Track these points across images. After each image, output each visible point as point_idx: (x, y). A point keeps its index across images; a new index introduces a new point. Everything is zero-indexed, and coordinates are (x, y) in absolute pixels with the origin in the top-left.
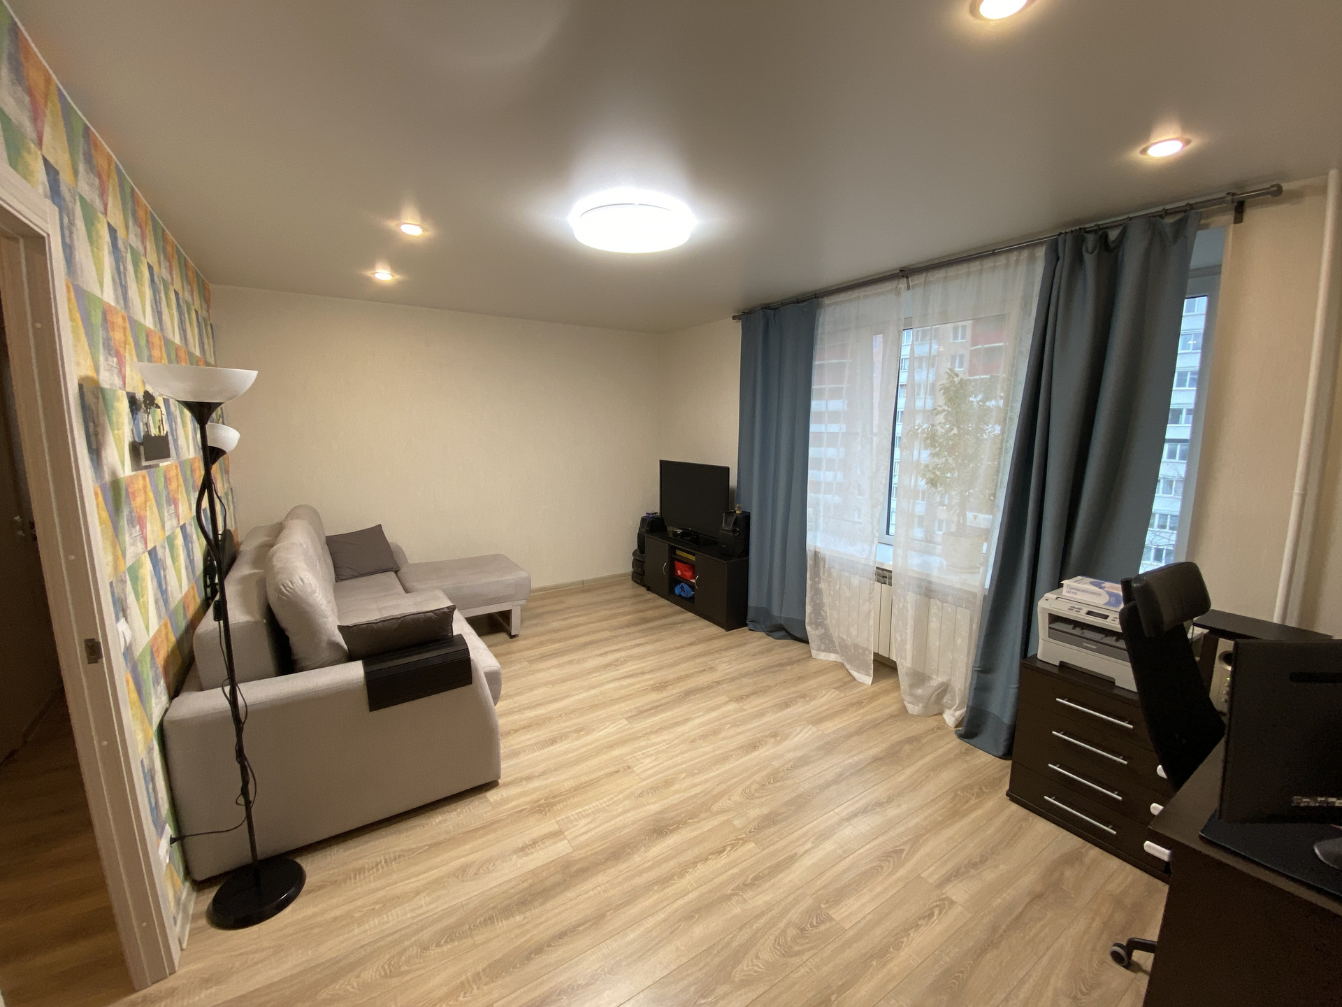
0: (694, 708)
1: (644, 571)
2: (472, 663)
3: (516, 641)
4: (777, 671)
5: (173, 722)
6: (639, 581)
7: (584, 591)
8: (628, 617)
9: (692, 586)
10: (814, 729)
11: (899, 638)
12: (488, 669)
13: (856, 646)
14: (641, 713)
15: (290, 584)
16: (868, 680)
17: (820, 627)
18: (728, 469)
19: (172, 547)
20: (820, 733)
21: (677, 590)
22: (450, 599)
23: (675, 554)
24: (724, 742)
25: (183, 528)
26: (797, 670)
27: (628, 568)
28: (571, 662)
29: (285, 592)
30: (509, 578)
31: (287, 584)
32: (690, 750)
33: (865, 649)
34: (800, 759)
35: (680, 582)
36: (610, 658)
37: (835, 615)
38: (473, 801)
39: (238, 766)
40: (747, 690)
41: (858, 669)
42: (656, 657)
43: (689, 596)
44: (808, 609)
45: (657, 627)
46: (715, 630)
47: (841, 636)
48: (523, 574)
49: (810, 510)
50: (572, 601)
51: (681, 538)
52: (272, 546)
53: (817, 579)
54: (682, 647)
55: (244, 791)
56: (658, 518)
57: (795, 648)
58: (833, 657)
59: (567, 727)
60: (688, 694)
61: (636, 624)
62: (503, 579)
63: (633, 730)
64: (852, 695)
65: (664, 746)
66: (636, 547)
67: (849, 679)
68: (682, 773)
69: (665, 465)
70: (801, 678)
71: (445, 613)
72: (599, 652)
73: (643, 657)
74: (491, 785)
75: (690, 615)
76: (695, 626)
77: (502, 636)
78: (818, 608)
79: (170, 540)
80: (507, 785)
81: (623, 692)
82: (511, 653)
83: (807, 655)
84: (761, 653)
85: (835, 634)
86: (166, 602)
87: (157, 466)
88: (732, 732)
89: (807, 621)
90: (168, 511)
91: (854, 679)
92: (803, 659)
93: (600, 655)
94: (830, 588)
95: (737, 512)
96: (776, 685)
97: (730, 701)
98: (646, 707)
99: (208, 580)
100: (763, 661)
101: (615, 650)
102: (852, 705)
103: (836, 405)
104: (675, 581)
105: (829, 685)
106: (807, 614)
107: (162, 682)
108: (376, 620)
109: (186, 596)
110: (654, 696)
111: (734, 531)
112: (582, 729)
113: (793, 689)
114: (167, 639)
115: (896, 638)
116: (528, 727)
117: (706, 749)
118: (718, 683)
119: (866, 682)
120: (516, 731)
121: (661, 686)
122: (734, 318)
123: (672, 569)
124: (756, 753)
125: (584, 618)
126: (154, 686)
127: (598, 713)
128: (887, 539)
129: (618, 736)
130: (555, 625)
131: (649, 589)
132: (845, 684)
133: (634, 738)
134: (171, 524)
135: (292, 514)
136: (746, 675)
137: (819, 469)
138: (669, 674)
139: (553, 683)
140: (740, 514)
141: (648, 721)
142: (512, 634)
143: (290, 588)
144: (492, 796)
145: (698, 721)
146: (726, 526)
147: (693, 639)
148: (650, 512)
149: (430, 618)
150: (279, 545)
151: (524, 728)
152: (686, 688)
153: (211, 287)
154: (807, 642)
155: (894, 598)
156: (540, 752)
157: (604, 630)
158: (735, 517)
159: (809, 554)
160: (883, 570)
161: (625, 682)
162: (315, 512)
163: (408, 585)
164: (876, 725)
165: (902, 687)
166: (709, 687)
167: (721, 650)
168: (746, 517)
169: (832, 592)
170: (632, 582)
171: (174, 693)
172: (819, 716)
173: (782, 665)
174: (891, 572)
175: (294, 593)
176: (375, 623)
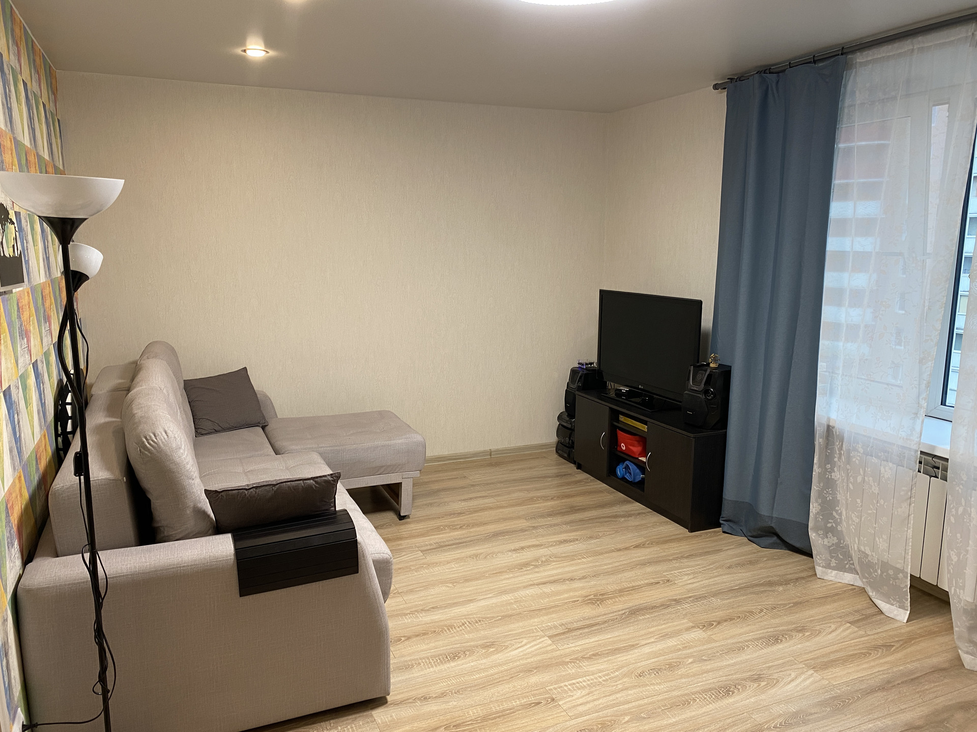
0: (642, 632)
1: (573, 443)
2: (359, 546)
3: (407, 523)
4: (762, 592)
5: (29, 591)
6: (566, 455)
7: (491, 465)
8: (549, 503)
9: (641, 467)
10: (817, 676)
11: (955, 558)
12: (377, 556)
13: (885, 566)
14: (569, 631)
15: (153, 436)
16: (902, 615)
17: (830, 535)
18: (699, 303)
19: (25, 388)
20: (826, 682)
21: (620, 471)
22: (329, 465)
23: (618, 421)
24: (684, 680)
25: (35, 365)
26: (793, 592)
27: (552, 438)
28: (476, 556)
29: (148, 445)
30: (399, 441)
31: (150, 437)
32: (634, 687)
33: (898, 571)
34: (795, 715)
35: (624, 460)
36: (527, 555)
37: (854, 519)
38: (356, 718)
39: (96, 648)
40: (720, 614)
41: (887, 598)
42: (589, 559)
43: (637, 480)
44: (814, 508)
45: (591, 520)
46: (673, 529)
47: (862, 548)
48: (418, 438)
49: (822, 366)
50: (477, 476)
51: (626, 399)
52: (129, 390)
53: (829, 466)
54: (627, 549)
55: (102, 679)
56: (593, 370)
57: (791, 563)
58: (848, 578)
59: (472, 640)
60: (634, 612)
61: (562, 514)
62: (393, 442)
63: (558, 653)
64: (874, 633)
65: (600, 677)
66: (563, 409)
67: (873, 610)
68: (626, 714)
69: (605, 296)
70: (798, 605)
71: (327, 482)
72: (512, 546)
73: (571, 557)
74: (378, 702)
75: (637, 506)
76: (644, 522)
77: (390, 516)
78: (829, 507)
79: (23, 378)
80: (396, 704)
81: (545, 602)
82: (400, 538)
83: (810, 574)
84: (741, 565)
85: (854, 545)
86: (20, 452)
87: (11, 292)
88: (696, 668)
89: (811, 525)
90: (21, 345)
91: (881, 612)
92: (803, 578)
93: (514, 550)
94: (848, 479)
95: (712, 365)
96: (762, 610)
97: (693, 627)
98: (575, 625)
99: (59, 428)
100: (743, 576)
101: (534, 546)
102: (876, 648)
103: (867, 209)
104: (616, 457)
105: (840, 617)
106: (811, 514)
107: (16, 543)
108: (248, 485)
109: (38, 447)
110: (588, 611)
111: (706, 392)
112: (492, 645)
113: (786, 619)
114: (21, 495)
115: (949, 557)
116: (422, 634)
117: (659, 689)
118: (678, 602)
119: (898, 618)
120: (408, 638)
121: (598, 599)
122: (716, 87)
123: (613, 441)
124: (731, 700)
125: (492, 500)
126: (8, 548)
127: (512, 626)
128: (942, 411)
129: (539, 658)
130: (457, 506)
131: (579, 467)
132: (867, 617)
133: (559, 663)
134: (24, 360)
135: (148, 351)
136: (715, 594)
137: (839, 304)
138: (609, 584)
139: (454, 582)
140: (715, 368)
141: (580, 643)
142: (402, 515)
143: (153, 441)
144: (379, 715)
145: (647, 650)
146: (695, 385)
147: (641, 540)
148: (584, 361)
149: (310, 486)
150: (135, 390)
151: (417, 636)
152: (631, 604)
153: (59, 73)
154: (810, 555)
155: (949, 497)
156: (439, 668)
157: (519, 518)
158: (708, 373)
159: (819, 429)
160: (935, 456)
161: (547, 589)
162: (173, 350)
163: (278, 444)
164: (913, 680)
165: (956, 629)
166: (664, 606)
167: (682, 557)
168: (726, 373)
169: (851, 486)
170: (556, 456)
171: (28, 558)
172: (826, 660)
173: (770, 584)
174: (947, 460)
175: (157, 447)
176: (246, 489)
